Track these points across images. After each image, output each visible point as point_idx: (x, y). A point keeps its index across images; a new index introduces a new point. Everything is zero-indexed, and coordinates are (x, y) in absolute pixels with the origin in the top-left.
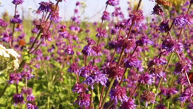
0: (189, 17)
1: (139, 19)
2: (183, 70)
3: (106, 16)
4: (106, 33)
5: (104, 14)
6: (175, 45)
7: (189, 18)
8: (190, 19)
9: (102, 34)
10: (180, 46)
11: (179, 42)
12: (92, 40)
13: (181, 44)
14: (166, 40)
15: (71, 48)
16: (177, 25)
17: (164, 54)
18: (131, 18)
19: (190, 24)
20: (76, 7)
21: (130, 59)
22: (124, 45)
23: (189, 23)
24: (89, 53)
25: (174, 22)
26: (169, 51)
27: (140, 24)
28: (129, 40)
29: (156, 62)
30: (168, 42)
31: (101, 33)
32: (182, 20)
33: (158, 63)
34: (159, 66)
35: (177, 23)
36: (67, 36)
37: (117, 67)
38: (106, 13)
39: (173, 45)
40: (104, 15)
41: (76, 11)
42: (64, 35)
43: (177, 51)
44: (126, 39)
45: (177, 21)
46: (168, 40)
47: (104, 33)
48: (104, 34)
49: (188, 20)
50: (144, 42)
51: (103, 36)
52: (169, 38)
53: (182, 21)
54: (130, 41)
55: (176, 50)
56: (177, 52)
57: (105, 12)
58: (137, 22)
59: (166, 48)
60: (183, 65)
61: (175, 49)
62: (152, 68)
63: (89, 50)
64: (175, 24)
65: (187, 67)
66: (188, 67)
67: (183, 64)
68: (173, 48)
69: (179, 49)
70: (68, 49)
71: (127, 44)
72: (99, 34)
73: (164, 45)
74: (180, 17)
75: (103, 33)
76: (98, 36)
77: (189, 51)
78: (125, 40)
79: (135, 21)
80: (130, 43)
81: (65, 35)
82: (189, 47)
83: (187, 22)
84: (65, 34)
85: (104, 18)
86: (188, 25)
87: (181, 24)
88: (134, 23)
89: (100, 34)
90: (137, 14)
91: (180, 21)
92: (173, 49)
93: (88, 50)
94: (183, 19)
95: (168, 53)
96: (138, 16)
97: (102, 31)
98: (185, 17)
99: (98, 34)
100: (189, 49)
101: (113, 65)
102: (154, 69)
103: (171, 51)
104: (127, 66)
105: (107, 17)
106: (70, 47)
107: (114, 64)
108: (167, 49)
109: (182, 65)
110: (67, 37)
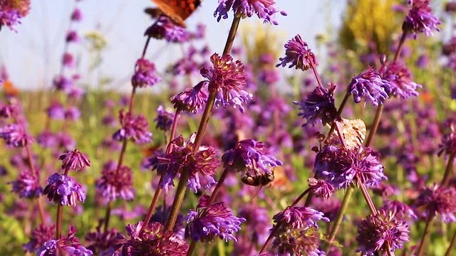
0: (401, 74)
1: (231, 83)
2: (381, 243)
3: (145, 74)
4: (145, 129)
5: (137, 68)
6: (355, 162)
7: (400, 77)
8: (403, 79)
9: (132, 131)
10: (372, 168)
11: (367, 155)
12: (74, 154)
13: (375, 161)
14: (326, 147)
15: (34, 178)
16: (359, 99)
17: (317, 191)
18: (206, 79)
19: (405, 94)
20: (66, 48)
21: (205, 213)
22: (184, 168)
23: (400, 91)
24: (66, 198)
25: (350, 89)
26: (336, 183)
27: (236, 99)
28: (202, 149)
29: (293, 219)
30: (331, 154)
31: (128, 127)
32: (375, 82)
33: (299, 221)
34: (306, 231)
35: (360, 95)
36: (19, 140)
37: (163, 237)
38: (146, 66)
39: (349, 166)
40: (140, 71)
41: (67, 59)
42: (10, 137)
43: (363, 181)
44: (191, 148)
45: (359, 87)
46: (333, 148)
47: (139, 126)
48: (140, 130)
49: (398, 82)
50: (247, 158)
51: (135, 137)
52: (334, 142)
53: (374, 86)
54: (204, 154)
55: (359, 179)
56: (363, 185)
57: (141, 62)
58: (225, 91)
59: (326, 173)
60: (382, 227)
61: (355, 178)
62: (284, 238)
63: (67, 185)
64: (355, 96)
65: (396, 234)
66: (399, 233)
67: (382, 224)
68: (348, 175)
69: (370, 176)
70: (25, 181)
71: (195, 162)
72: (123, 133)
73: (322, 163)
74: (369, 74)
75: (135, 128)
76: (118, 138)
77: (413, 177)
78: (187, 150)
79: (220, 89)
80: (203, 161)
81: (13, 135)
82: (413, 165)
83: (395, 90)
84: (12, 131)
85: (139, 81)
86: (399, 96)
87: (372, 95)
88: (217, 95)
89: (127, 132)
90: (225, 65)
91: (368, 88)
92: (350, 177)
93: (65, 186)
94: (378, 80)
95: (331, 189)
96: (227, 73)
97: (132, 122)
98: (387, 72)
99: (119, 131)
100: (415, 169)
101: (152, 233)
102: (292, 240)
103: (341, 184)
104: (197, 235)
105: (147, 78)
106: (31, 175)
107: (155, 230)
108: (329, 176)
109: (378, 228)
110: (20, 143)
